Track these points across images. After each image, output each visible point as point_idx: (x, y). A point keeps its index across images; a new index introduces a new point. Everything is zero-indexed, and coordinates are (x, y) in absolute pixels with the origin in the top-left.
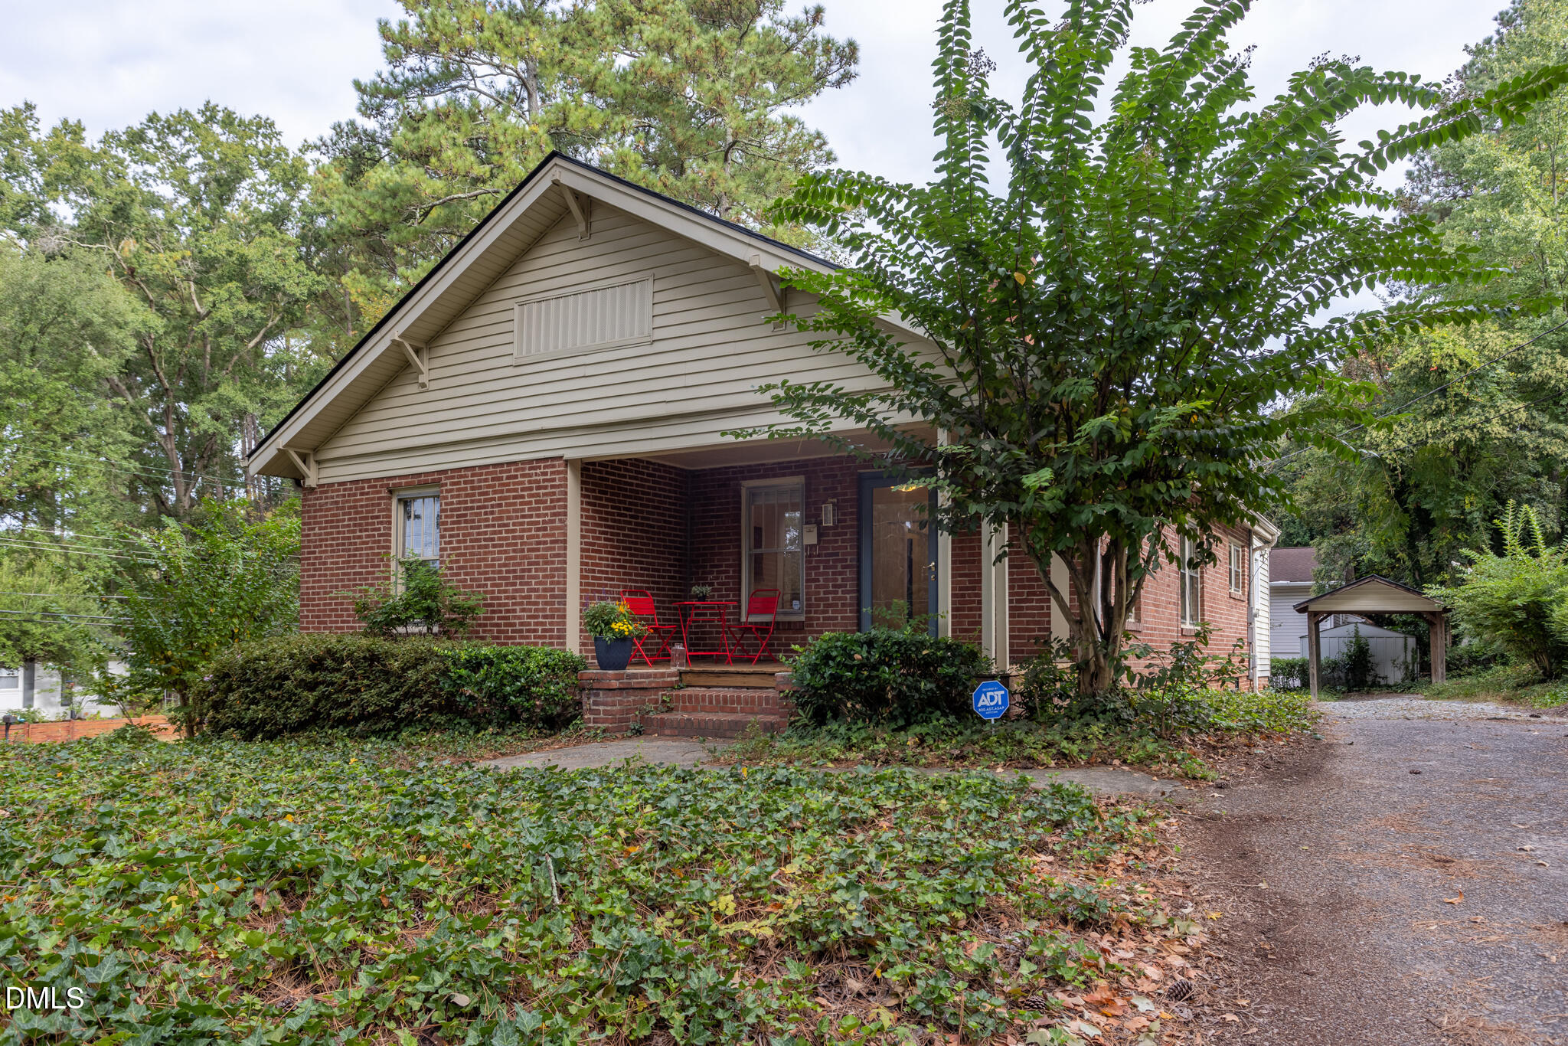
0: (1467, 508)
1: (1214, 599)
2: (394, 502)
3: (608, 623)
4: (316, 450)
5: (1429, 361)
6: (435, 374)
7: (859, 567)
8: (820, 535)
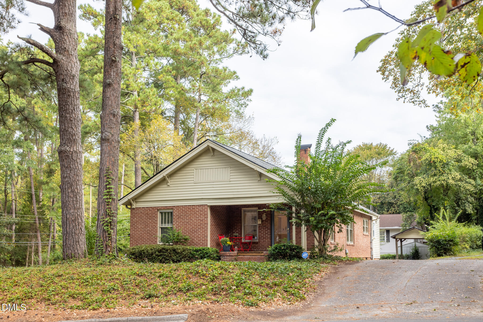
0: (446, 205)
1: (358, 235)
2: (159, 213)
3: (226, 242)
4: (136, 199)
5: (431, 159)
6: (171, 183)
7: (271, 229)
8: (262, 222)
